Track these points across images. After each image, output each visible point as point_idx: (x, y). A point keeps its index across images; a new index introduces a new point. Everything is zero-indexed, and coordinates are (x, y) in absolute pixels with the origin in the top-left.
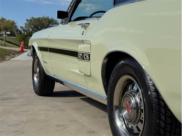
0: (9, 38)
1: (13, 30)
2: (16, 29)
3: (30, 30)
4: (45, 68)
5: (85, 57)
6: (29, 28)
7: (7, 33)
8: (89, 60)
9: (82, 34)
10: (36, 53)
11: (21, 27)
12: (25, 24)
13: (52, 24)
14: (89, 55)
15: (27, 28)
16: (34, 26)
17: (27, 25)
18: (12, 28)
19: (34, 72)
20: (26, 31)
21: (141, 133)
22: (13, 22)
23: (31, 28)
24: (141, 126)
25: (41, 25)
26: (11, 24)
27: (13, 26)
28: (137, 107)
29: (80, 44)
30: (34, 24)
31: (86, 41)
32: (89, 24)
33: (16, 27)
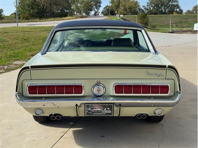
0: (132, 16)
1: (136, 9)
2: (139, 8)
3: (151, 9)
6: (150, 7)
7: (121, 16)
11: (143, 6)
12: (147, 3)
13: (172, 2)
15: (149, 7)
16: (155, 4)
17: (149, 4)
18: (136, 7)
20: (147, 9)
22: (137, 2)
23: (152, 7)
25: (161, 4)
26: (134, 4)
27: (137, 6)
30: (155, 3)
33: (139, 6)
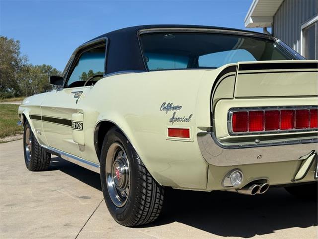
4: (38, 138)
5: (79, 126)
8: (83, 129)
9: (76, 103)
10: (27, 121)
14: (82, 124)
19: (25, 145)
21: (127, 197)
24: (128, 191)
28: (125, 173)
29: (73, 113)
31: (80, 110)
32: (82, 92)
